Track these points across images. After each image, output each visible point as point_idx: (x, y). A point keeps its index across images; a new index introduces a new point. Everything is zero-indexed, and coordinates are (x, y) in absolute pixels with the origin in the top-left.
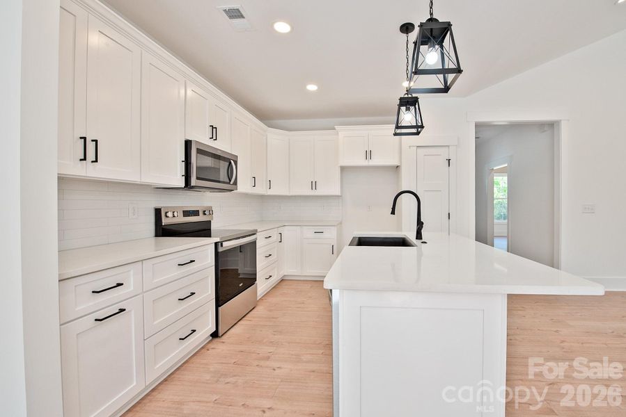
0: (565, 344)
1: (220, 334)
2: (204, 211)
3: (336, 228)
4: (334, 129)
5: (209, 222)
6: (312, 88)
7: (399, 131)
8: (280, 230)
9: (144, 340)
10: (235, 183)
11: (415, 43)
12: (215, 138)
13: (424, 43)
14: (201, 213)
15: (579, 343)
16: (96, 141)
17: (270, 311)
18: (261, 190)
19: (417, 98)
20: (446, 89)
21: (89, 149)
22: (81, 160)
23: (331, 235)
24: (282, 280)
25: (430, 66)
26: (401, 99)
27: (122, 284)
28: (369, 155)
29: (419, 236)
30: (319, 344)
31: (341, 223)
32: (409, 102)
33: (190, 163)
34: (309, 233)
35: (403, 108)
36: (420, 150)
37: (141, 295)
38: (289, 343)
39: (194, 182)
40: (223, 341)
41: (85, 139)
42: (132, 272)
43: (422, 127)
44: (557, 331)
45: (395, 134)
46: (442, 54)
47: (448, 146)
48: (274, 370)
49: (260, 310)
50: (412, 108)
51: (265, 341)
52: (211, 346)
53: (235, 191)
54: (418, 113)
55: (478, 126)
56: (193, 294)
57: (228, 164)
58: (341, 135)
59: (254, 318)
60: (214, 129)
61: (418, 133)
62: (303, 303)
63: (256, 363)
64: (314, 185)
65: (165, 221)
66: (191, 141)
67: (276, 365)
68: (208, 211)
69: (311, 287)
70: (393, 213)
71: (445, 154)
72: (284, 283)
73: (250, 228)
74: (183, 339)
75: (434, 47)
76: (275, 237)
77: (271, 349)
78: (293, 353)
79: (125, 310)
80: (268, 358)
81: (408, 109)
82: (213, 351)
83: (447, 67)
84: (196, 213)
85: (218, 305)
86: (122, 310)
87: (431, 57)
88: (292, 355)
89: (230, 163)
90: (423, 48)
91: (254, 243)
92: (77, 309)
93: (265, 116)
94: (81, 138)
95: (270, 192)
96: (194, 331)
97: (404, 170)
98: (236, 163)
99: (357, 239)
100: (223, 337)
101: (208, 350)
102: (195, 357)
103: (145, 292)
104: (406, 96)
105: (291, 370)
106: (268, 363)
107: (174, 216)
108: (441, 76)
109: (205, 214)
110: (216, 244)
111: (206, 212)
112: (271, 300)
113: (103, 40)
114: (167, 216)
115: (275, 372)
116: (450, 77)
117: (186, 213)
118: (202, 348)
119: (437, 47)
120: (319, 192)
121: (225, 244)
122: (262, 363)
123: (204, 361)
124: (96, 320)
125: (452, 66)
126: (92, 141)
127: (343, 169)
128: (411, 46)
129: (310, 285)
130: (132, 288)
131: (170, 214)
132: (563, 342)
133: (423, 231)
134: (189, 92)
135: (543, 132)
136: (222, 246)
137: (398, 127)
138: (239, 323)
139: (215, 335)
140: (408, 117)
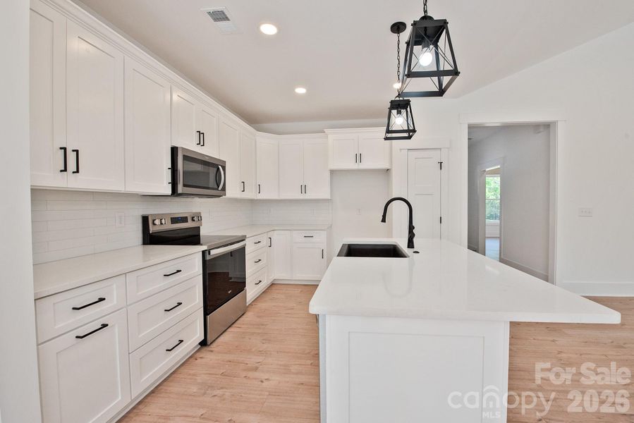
0: (563, 355)
1: (209, 343)
2: (193, 218)
3: (325, 232)
4: (324, 132)
5: (198, 228)
6: (301, 91)
7: (389, 135)
8: (270, 235)
9: (129, 353)
10: (224, 189)
11: (408, 43)
12: (202, 144)
13: (417, 43)
14: (189, 220)
15: (576, 354)
16: (77, 151)
17: (259, 317)
18: (249, 194)
19: (409, 101)
20: (441, 92)
21: (70, 160)
22: (61, 171)
23: (320, 238)
24: (273, 284)
25: (424, 67)
26: (392, 102)
27: (104, 299)
28: (358, 158)
29: (411, 244)
30: (309, 353)
31: (331, 227)
32: (400, 105)
33: (177, 170)
34: (298, 237)
35: (394, 112)
36: (410, 153)
37: (125, 309)
38: (278, 352)
39: (180, 189)
40: (211, 349)
41: (65, 149)
42: (115, 286)
43: (414, 131)
44: (553, 341)
45: (386, 139)
46: (437, 54)
47: (440, 149)
48: (262, 382)
49: (249, 317)
50: (403, 111)
51: (253, 350)
52: (199, 355)
53: (224, 197)
54: (410, 116)
55: (471, 128)
56: (180, 304)
57: (216, 169)
58: (331, 138)
59: (243, 324)
60: (202, 135)
61: (409, 137)
62: (293, 309)
63: (244, 374)
64: (303, 189)
65: (152, 229)
66: (177, 148)
67: (264, 376)
68: (197, 217)
69: (301, 291)
70: (384, 220)
71: (436, 157)
72: (275, 287)
73: (239, 233)
74: (170, 350)
75: (428, 47)
76: (265, 242)
77: (260, 359)
78: (282, 363)
79: (107, 325)
80: (256, 369)
81: (399, 113)
82: (203, 360)
83: (442, 69)
84: (184, 220)
85: (206, 313)
86: (104, 326)
87: (425, 58)
88: (280, 365)
89: (218, 169)
90: (417, 48)
91: (243, 249)
92: (56, 327)
93: (253, 120)
94: (61, 148)
95: (260, 197)
96: (181, 341)
97: (394, 173)
98: (224, 168)
99: (347, 246)
100: (212, 346)
101: (196, 359)
102: (183, 368)
103: (129, 305)
104: (398, 99)
105: (279, 383)
106: (256, 374)
107: (161, 224)
108: (435, 79)
109: (193, 220)
110: (204, 252)
111: (195, 219)
112: (262, 305)
113: (84, 46)
114: (154, 224)
115: (263, 384)
116: (446, 80)
117: (174, 220)
118: (191, 357)
119: (431, 46)
120: (309, 196)
121: (213, 252)
122: (250, 374)
123: (192, 372)
124: (77, 337)
125: (448, 68)
126: (73, 151)
127: (332, 172)
128: (403, 47)
129: (300, 290)
130: (115, 302)
131: (157, 222)
132: (560, 352)
133: (415, 240)
134: (175, 97)
135: (539, 132)
136: (209, 254)
137: (388, 131)
138: (229, 330)
139: (204, 343)
140: (399, 121)
